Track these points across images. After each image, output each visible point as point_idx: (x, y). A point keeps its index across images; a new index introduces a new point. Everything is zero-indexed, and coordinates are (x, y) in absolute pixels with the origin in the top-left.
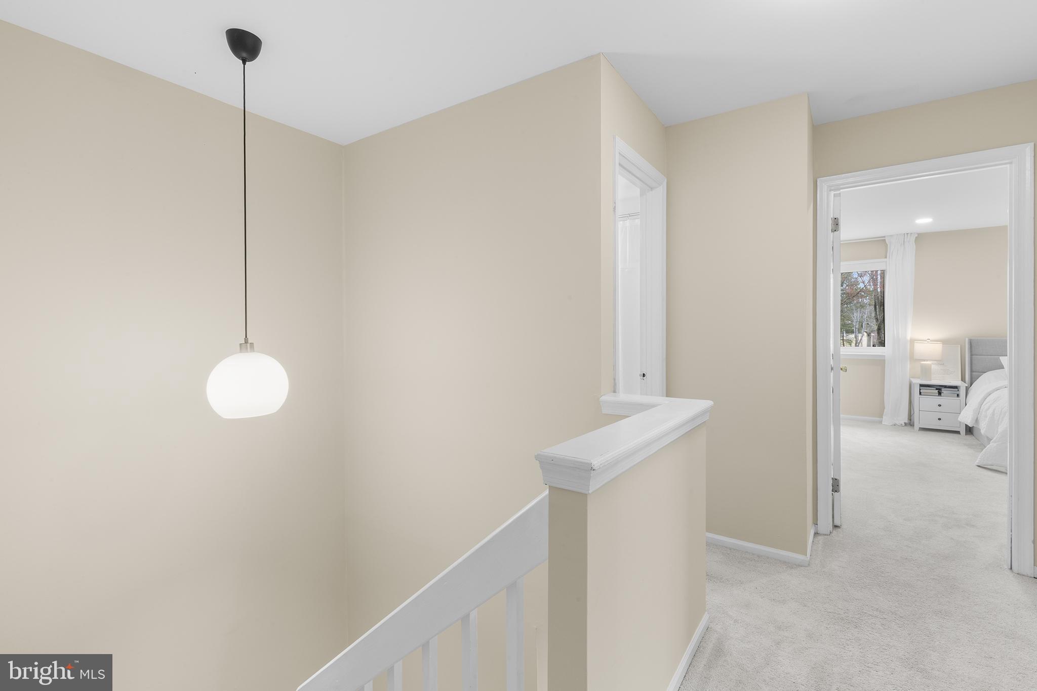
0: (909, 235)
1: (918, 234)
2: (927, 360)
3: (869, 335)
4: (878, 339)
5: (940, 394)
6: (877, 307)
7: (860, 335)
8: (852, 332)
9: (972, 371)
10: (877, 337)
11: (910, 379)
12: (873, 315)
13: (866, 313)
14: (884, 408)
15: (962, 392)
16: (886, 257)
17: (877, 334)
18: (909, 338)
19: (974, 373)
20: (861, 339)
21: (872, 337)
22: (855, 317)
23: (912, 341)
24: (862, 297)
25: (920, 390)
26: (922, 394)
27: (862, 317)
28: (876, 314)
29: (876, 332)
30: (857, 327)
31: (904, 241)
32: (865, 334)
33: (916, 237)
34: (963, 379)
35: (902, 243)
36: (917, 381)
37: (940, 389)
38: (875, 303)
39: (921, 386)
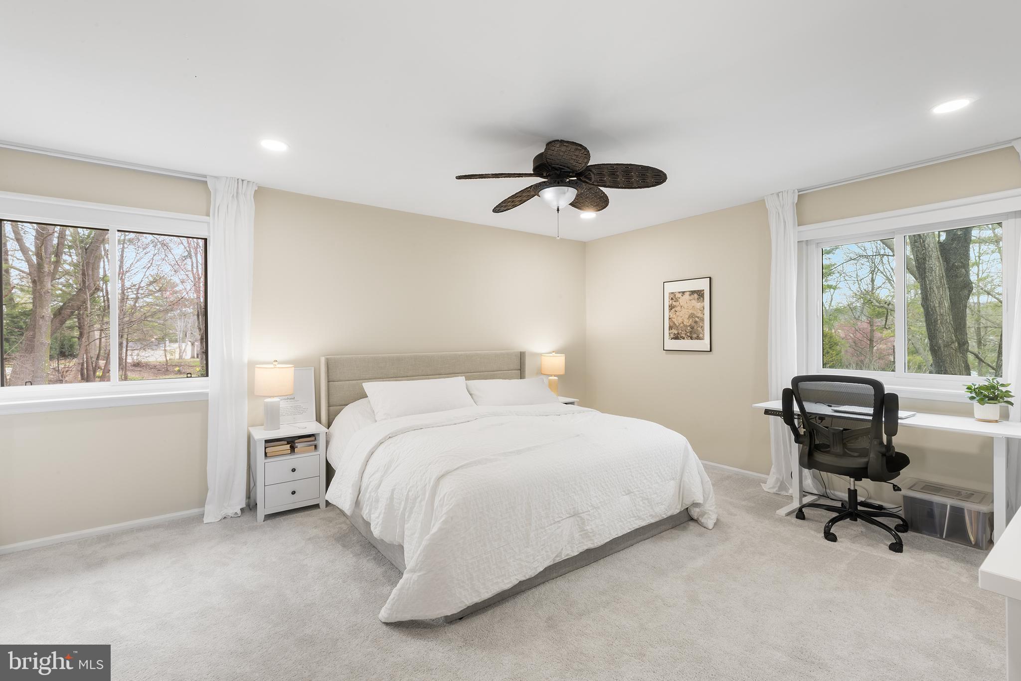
0: (245, 182)
1: (259, 187)
2: (273, 397)
3: (193, 344)
4: (201, 349)
5: (293, 449)
6: (200, 317)
7: (184, 345)
8: (176, 341)
9: (329, 405)
10: (200, 346)
11: (248, 430)
12: (197, 324)
13: (190, 322)
14: (207, 490)
15: (322, 442)
16: (208, 215)
17: (200, 343)
18: (246, 360)
19: (331, 408)
20: (185, 349)
21: (196, 346)
22: (179, 326)
23: (252, 365)
24: (186, 306)
25: (265, 448)
26: (268, 455)
27: (186, 326)
28: (199, 323)
29: (199, 342)
30: (181, 336)
31: (237, 193)
32: (190, 344)
33: (255, 191)
34: (318, 420)
35: (235, 196)
36: (261, 434)
37: (291, 442)
38: (198, 312)
39: (267, 441)
